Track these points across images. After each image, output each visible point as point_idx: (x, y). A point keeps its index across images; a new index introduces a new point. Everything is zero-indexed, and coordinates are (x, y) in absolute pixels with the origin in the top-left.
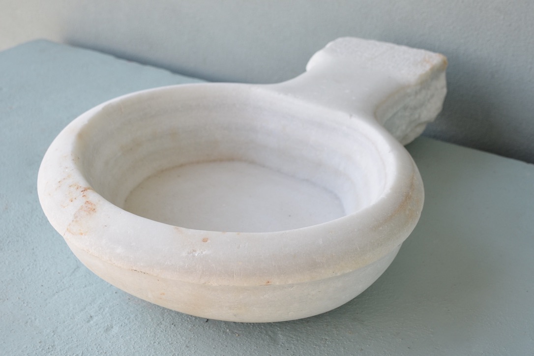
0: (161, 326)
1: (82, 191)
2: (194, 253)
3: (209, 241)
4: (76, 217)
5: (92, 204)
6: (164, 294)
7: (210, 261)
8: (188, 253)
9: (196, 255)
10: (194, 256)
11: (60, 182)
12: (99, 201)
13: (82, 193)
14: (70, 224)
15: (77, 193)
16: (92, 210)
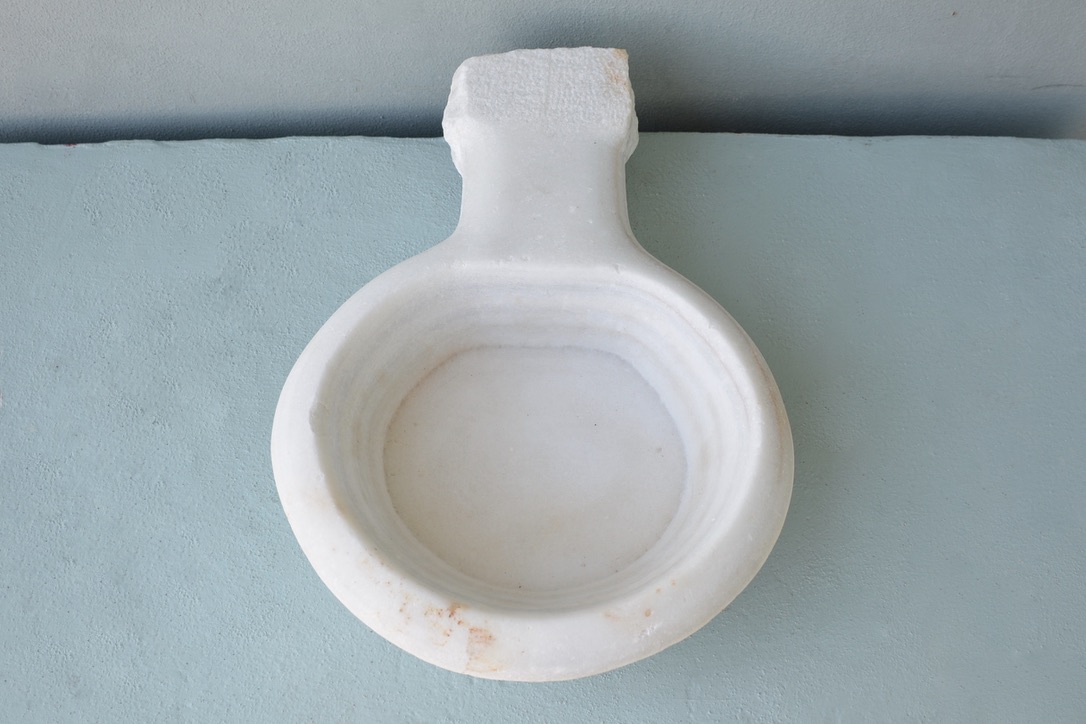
1: (450, 616)
2: (645, 633)
3: (652, 613)
4: (472, 654)
5: (481, 631)
8: (639, 637)
9: (649, 634)
10: (647, 636)
11: (401, 610)
12: (486, 622)
13: (452, 618)
14: (468, 664)
15: (445, 622)
16: (489, 639)
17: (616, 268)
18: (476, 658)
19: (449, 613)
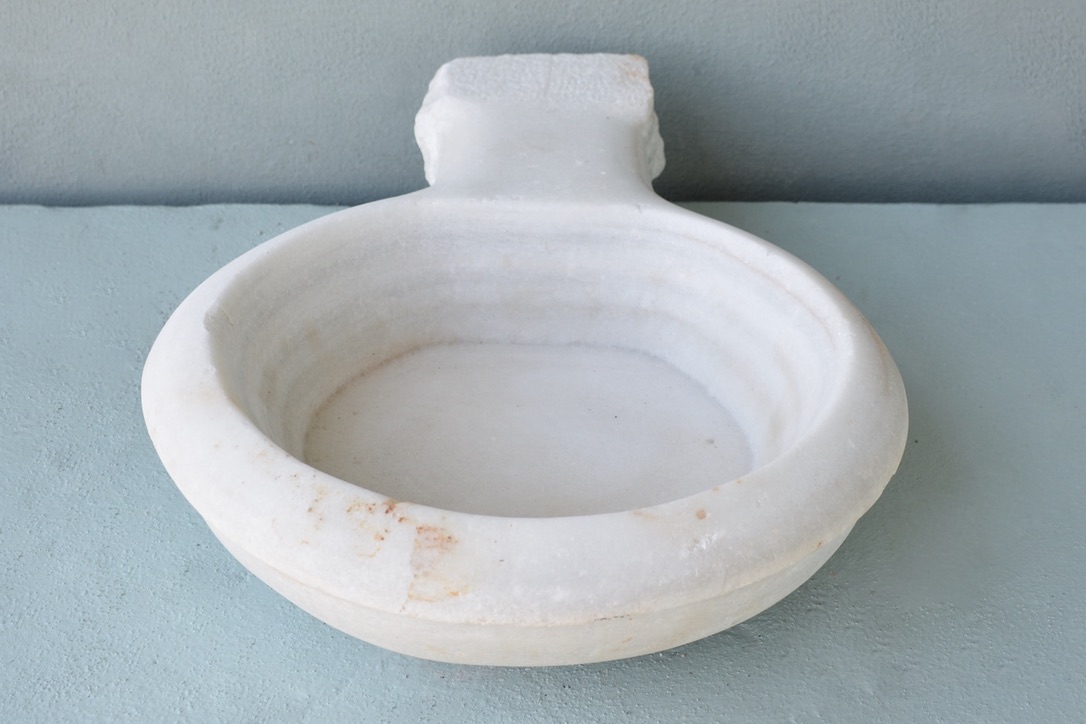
0: (549, 698)
1: (387, 512)
2: (698, 545)
3: (708, 515)
4: (419, 567)
5: (435, 530)
6: (629, 639)
7: (730, 548)
8: (690, 550)
9: (704, 546)
10: (701, 550)
11: (310, 510)
12: (444, 518)
13: (390, 514)
14: (412, 585)
15: (379, 519)
16: (447, 542)
17: (639, 207)
18: (426, 574)
19: (386, 507)
